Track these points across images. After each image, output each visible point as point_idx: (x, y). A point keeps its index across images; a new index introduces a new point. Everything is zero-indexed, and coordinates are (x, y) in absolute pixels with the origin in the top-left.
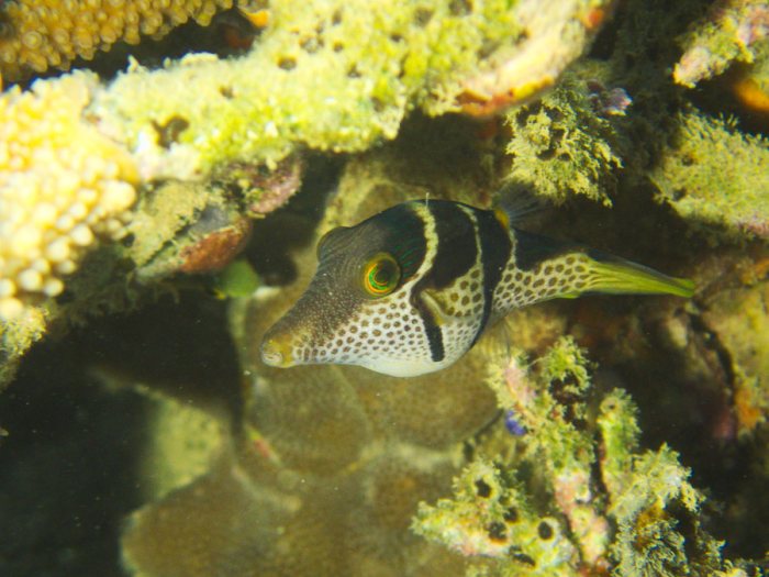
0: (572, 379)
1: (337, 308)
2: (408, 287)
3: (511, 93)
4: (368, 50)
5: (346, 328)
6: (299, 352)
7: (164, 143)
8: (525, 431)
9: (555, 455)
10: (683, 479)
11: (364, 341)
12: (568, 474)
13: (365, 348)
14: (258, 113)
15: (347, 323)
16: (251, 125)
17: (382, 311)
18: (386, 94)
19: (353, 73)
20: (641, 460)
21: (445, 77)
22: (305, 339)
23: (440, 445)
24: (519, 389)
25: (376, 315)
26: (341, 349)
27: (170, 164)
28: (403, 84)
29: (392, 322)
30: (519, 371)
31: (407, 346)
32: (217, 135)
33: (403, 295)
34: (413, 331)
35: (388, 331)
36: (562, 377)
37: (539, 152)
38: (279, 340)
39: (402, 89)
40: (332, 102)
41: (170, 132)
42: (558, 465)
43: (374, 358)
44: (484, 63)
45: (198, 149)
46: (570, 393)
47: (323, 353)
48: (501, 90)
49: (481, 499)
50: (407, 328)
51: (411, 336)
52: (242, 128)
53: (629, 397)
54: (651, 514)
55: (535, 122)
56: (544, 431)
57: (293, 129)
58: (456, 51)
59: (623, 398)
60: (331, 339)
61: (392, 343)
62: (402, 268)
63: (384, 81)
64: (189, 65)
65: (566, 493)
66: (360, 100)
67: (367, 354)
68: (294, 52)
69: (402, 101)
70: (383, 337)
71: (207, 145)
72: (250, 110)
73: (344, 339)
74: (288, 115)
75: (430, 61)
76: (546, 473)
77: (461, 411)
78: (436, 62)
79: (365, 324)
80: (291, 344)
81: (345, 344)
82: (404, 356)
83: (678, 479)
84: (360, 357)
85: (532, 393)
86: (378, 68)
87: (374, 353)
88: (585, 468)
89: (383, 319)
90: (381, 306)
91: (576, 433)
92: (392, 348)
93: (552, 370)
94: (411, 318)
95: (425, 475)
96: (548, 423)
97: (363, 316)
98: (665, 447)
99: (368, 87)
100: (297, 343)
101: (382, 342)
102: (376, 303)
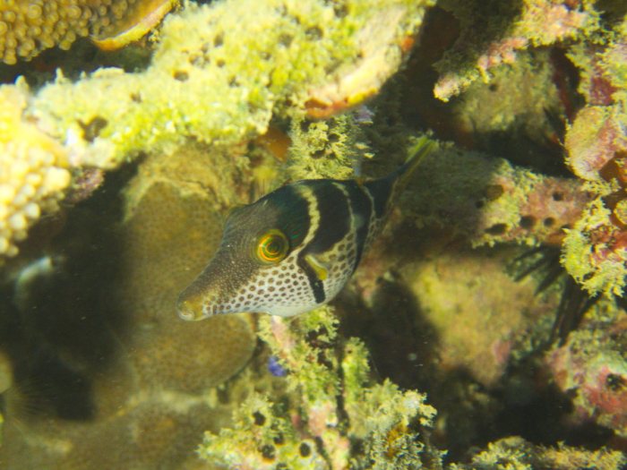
0: (323, 331)
1: (238, 274)
2: (295, 253)
3: (346, 100)
4: (244, 66)
5: (247, 288)
6: (209, 309)
7: (89, 138)
8: (288, 372)
9: (310, 391)
10: (421, 402)
11: (262, 296)
12: (320, 405)
13: (262, 301)
14: (161, 115)
15: (247, 284)
16: (155, 124)
17: (275, 273)
18: (257, 99)
19: (233, 83)
20: (370, 392)
21: (300, 87)
22: (213, 299)
23: (197, 391)
24: (283, 339)
25: (270, 276)
26: (242, 303)
27: (93, 155)
28: (270, 92)
29: (283, 280)
30: (284, 325)
31: (296, 297)
32: (129, 131)
33: (292, 258)
34: (300, 285)
35: (280, 287)
36: (317, 329)
37: (313, 152)
38: (191, 302)
39: (271, 96)
40: (218, 105)
41: (93, 129)
42: (312, 398)
43: (270, 307)
44: (330, 77)
45: (115, 142)
46: (322, 342)
47: (229, 307)
48: (339, 98)
49: (258, 427)
50: (296, 283)
51: (299, 289)
52: (149, 126)
53: (363, 344)
54: (399, 430)
55: (315, 128)
56: (303, 372)
57: (187, 126)
58: (310, 66)
59: (358, 345)
60: (234, 296)
61: (284, 295)
62: (290, 241)
63: (257, 89)
64: (100, 77)
65: (318, 420)
66: (239, 103)
67: (264, 305)
68: (185, 67)
69: (270, 105)
70: (277, 291)
71: (121, 140)
72: (154, 111)
73: (245, 296)
74: (182, 116)
75: (290, 75)
76: (302, 405)
77: (217, 362)
78: (295, 75)
79: (261, 283)
80: (202, 304)
81: (246, 300)
82: (294, 303)
83: (416, 402)
84: (258, 307)
85: (294, 342)
86: (253, 80)
87: (269, 304)
88: (332, 400)
89: (276, 278)
90: (275, 269)
91: (326, 372)
92: (284, 299)
93: (308, 324)
94: (298, 275)
95: (182, 415)
96: (306, 364)
97: (259, 278)
98: (387, 381)
99: (244, 94)
100: (206, 302)
101: (276, 295)
102: (270, 268)
